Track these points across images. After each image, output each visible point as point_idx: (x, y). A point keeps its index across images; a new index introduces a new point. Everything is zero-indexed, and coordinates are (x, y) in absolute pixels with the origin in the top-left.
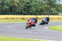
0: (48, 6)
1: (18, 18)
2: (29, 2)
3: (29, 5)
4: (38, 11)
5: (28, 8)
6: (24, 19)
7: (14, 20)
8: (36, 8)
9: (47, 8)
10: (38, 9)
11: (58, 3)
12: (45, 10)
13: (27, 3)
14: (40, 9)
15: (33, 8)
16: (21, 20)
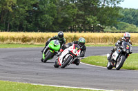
0: (80, 12)
1: (14, 39)
2: (37, 3)
3: (39, 9)
4: (58, 23)
5: (37, 16)
6: (28, 41)
7: (5, 42)
8: (53, 16)
9: (78, 16)
10: (57, 19)
11: (103, 5)
12: (74, 20)
13: (34, 5)
14: (62, 18)
15: (46, 15)
16: (20, 42)
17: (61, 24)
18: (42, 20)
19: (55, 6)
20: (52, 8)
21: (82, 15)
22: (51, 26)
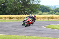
0: (22, 6)
2: (4, 2)
3: (5, 5)
4: (13, 11)
5: (4, 8)
8: (11, 8)
10: (13, 9)
13: (3, 3)
14: (15, 9)
15: (8, 8)
17: (14, 11)
18: (6, 10)
19: (12, 4)
20: (11, 5)
21: (23, 7)
22: (10, 12)
